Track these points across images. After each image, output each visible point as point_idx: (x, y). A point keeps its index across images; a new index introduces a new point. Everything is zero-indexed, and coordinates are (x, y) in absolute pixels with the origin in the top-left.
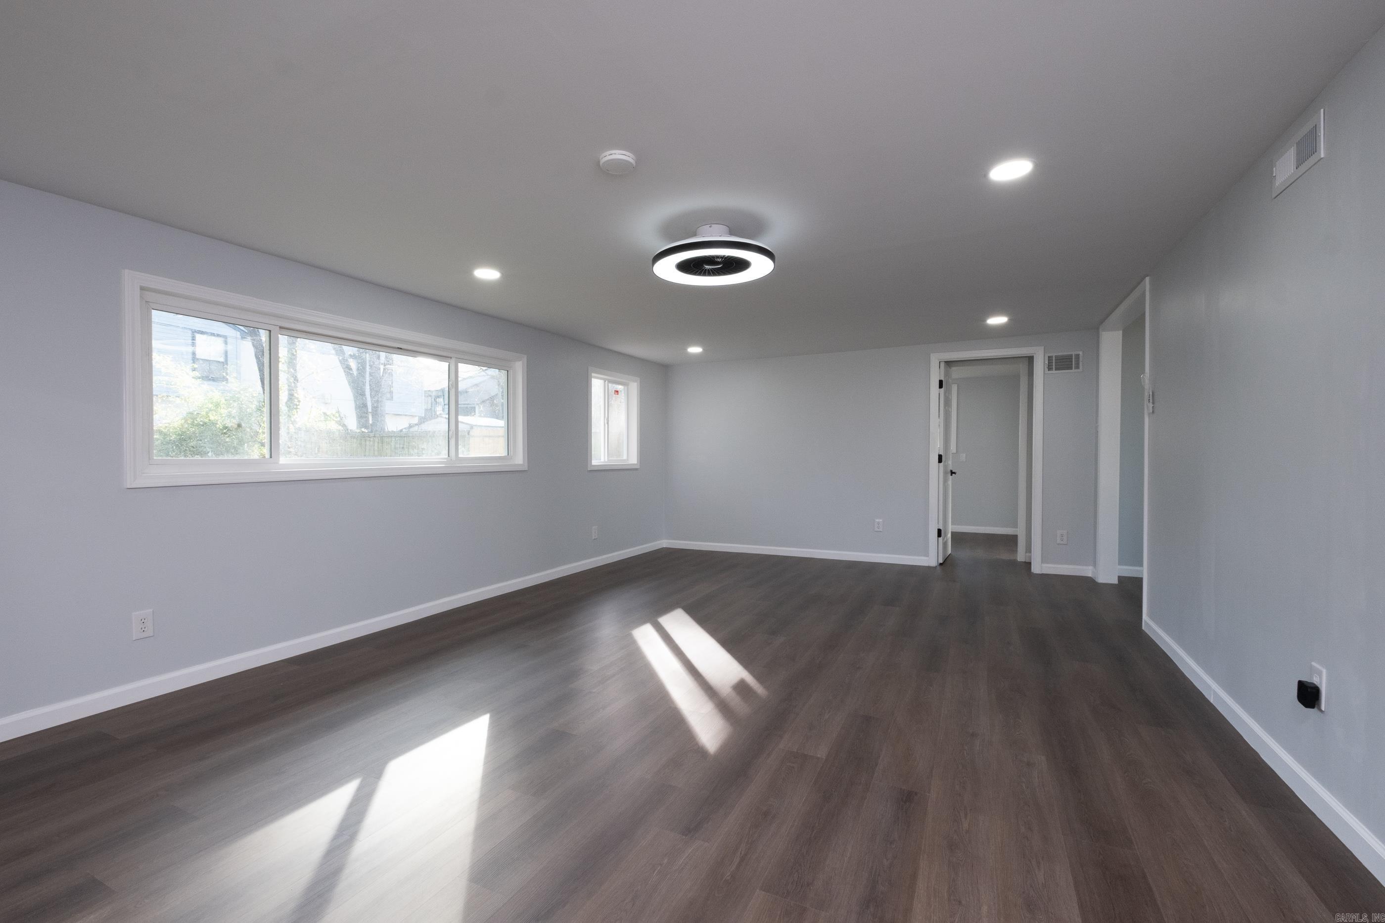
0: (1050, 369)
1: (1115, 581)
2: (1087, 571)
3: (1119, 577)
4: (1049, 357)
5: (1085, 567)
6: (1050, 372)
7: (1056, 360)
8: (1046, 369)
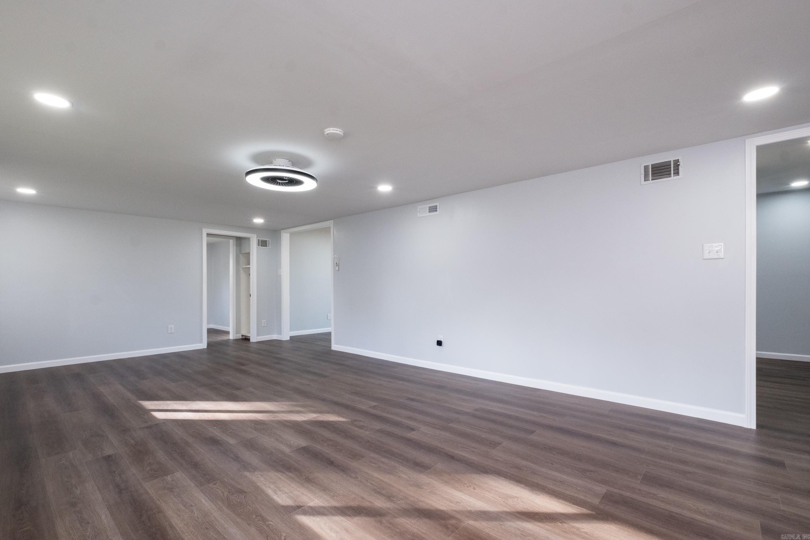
0: (259, 245)
1: (289, 339)
2: (275, 337)
3: (290, 337)
4: (258, 240)
5: (273, 335)
6: (259, 247)
7: (261, 241)
8: (257, 245)
